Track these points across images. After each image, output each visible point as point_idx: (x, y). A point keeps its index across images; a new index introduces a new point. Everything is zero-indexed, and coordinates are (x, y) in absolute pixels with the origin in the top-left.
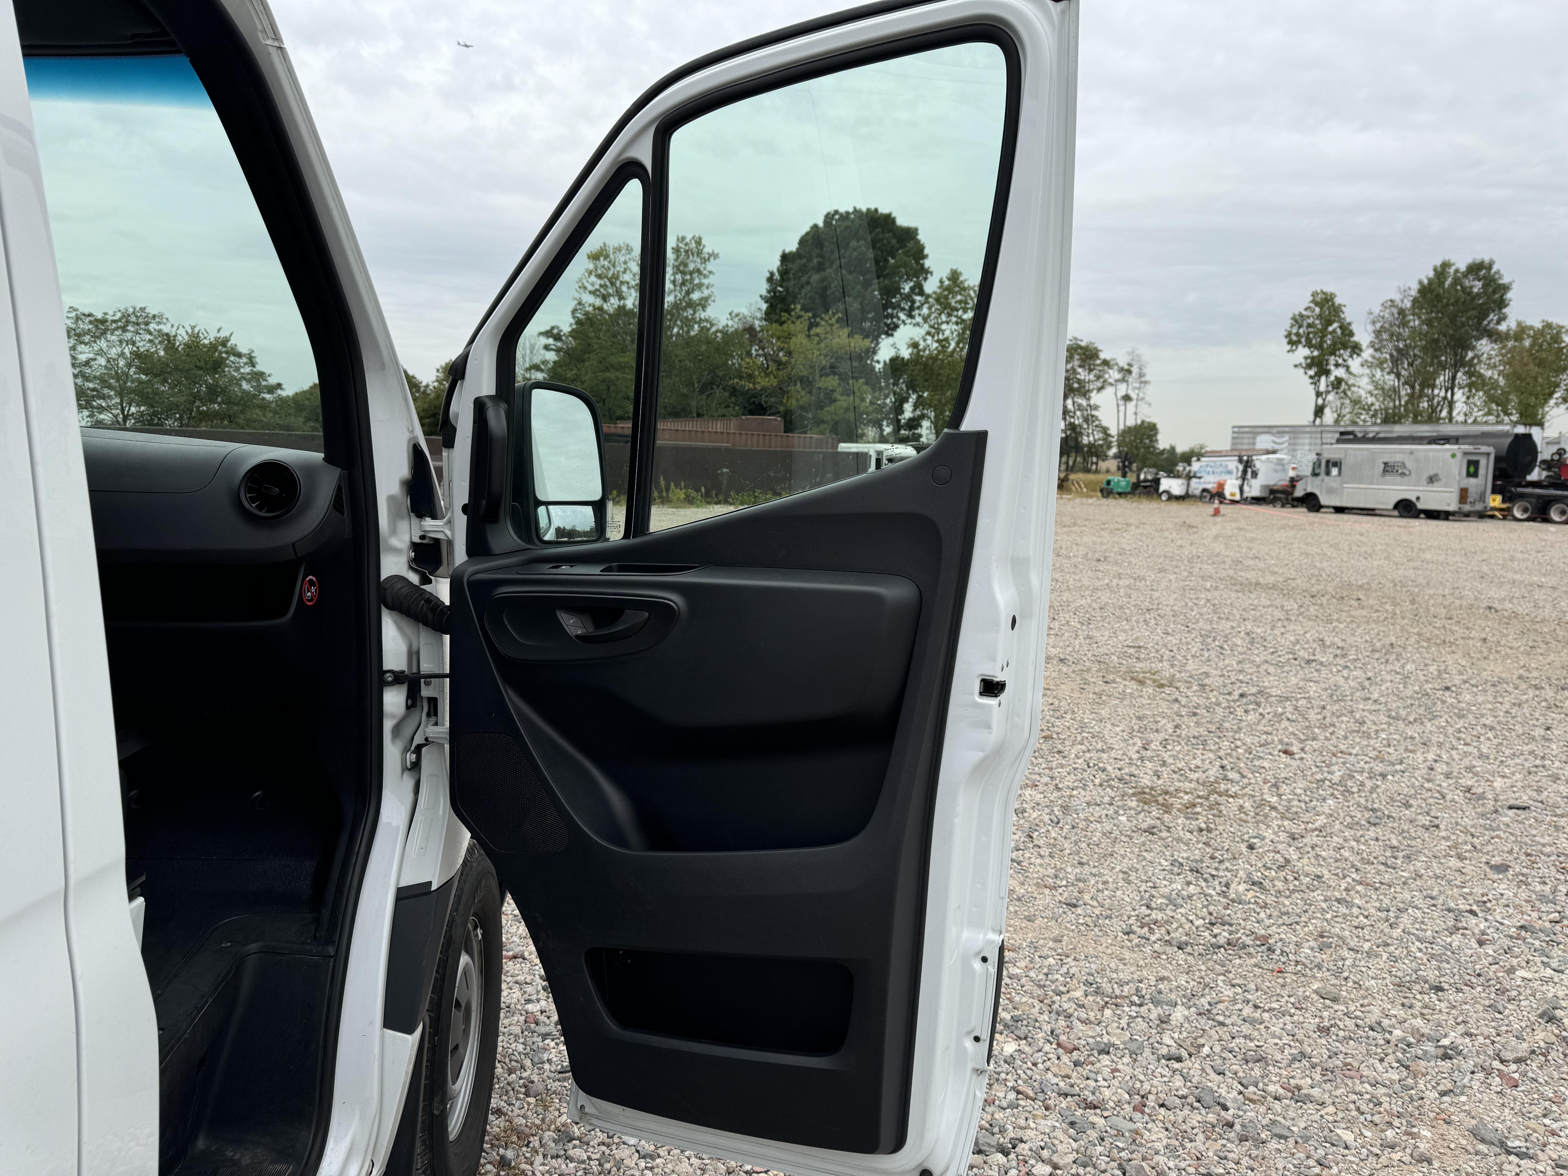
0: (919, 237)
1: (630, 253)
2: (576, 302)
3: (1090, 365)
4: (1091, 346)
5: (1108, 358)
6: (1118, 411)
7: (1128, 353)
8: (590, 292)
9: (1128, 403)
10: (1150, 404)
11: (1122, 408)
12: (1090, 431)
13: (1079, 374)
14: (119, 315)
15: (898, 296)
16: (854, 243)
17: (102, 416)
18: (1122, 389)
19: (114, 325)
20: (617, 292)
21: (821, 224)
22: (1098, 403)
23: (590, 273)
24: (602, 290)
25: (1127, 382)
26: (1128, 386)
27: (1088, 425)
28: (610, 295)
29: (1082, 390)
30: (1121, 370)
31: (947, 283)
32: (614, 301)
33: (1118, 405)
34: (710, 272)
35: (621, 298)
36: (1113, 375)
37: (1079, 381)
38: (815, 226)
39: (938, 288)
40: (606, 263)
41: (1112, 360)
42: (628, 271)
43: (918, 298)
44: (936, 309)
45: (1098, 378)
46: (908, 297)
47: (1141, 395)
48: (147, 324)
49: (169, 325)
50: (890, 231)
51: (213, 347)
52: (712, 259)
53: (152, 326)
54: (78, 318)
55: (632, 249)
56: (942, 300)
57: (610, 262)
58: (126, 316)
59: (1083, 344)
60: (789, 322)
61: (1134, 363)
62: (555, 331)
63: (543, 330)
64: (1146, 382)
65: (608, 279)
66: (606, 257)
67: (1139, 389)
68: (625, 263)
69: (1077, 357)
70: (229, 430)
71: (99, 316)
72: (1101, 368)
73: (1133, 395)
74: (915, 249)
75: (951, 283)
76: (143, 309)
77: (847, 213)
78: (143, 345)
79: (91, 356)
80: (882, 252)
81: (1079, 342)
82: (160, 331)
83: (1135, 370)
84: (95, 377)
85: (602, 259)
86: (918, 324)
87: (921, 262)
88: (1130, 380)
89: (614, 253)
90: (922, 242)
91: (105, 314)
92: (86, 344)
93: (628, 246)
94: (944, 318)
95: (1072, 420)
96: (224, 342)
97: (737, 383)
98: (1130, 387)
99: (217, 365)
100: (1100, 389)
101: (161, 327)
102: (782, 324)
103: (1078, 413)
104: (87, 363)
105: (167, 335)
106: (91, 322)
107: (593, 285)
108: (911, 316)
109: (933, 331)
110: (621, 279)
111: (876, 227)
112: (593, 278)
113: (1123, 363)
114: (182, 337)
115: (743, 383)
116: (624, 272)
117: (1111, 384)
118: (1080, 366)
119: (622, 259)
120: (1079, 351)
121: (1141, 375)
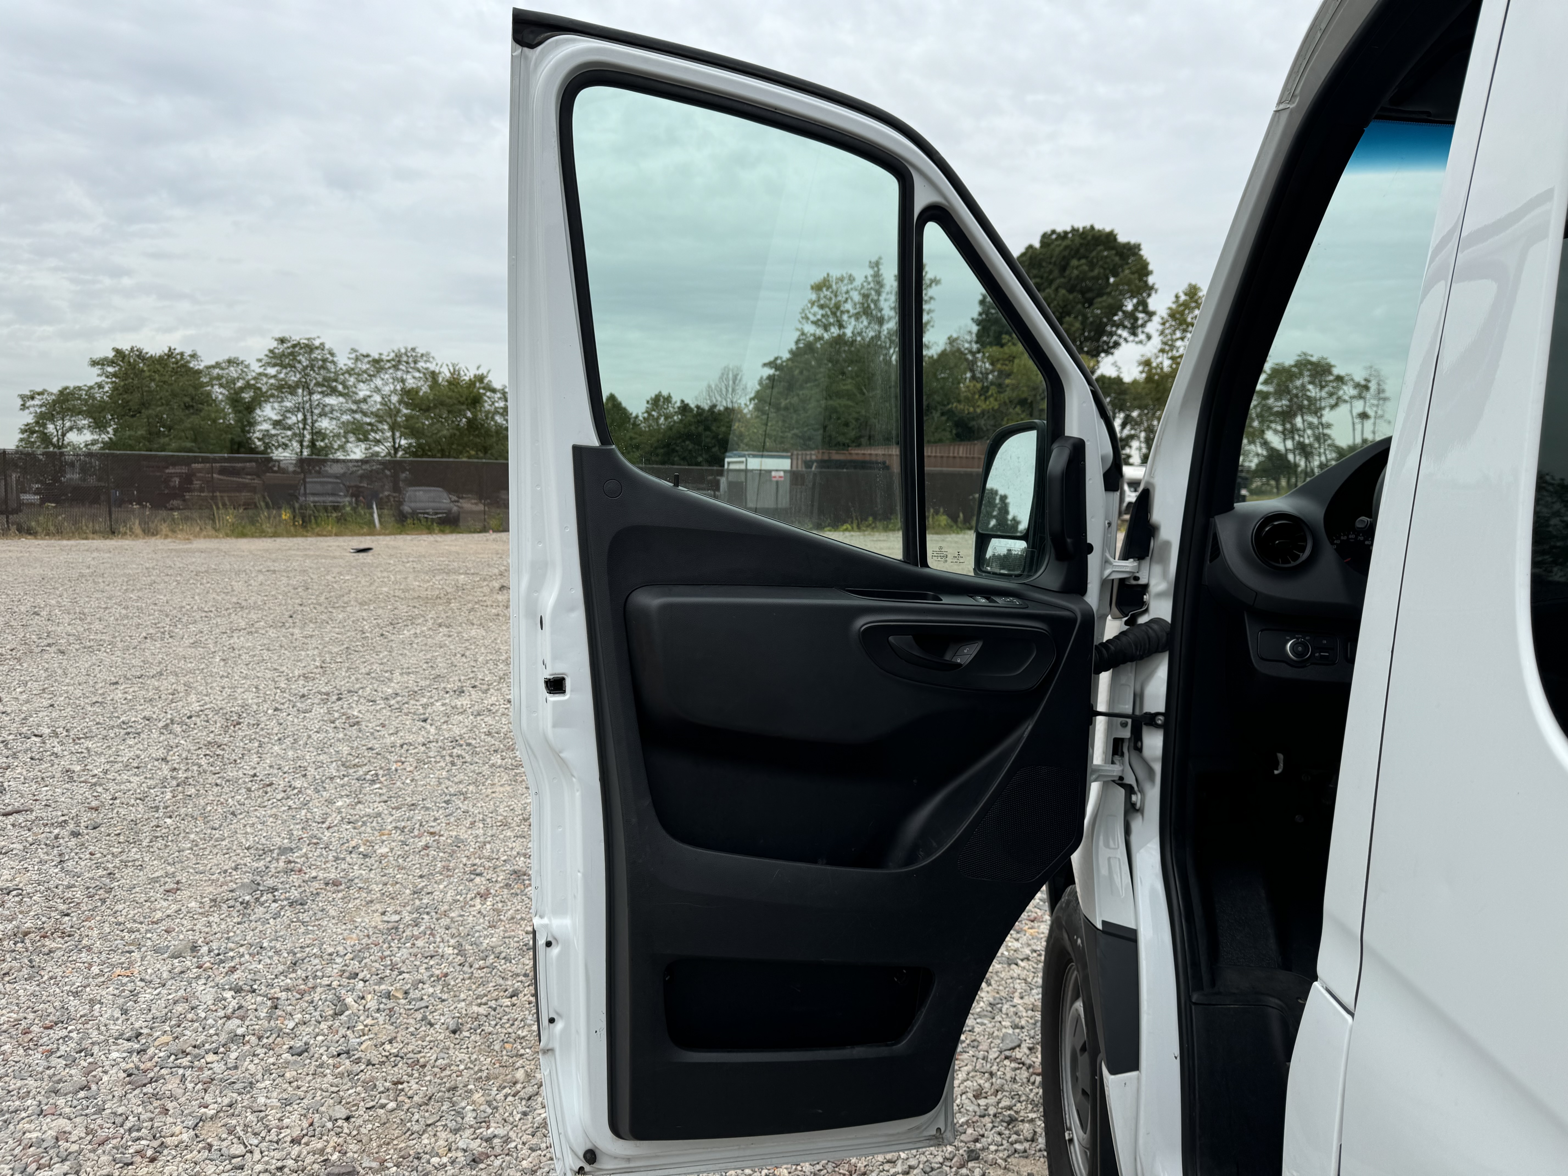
0: (1142, 253)
1: (851, 283)
2: (798, 333)
3: (1320, 382)
4: (1323, 362)
5: (1342, 373)
6: (1354, 429)
7: (1366, 368)
8: (813, 322)
9: (1365, 422)
10: (1389, 422)
11: (1358, 427)
12: (1322, 450)
13: (1309, 390)
14: (392, 355)
15: (1120, 314)
16: (1074, 262)
17: (377, 449)
18: (1359, 407)
19: (388, 365)
20: (838, 321)
21: (1037, 245)
22: (1331, 422)
23: (813, 304)
24: (824, 320)
25: (1364, 398)
26: (1365, 403)
27: (1320, 444)
28: (831, 324)
29: (1313, 407)
30: (1357, 385)
31: (1183, 298)
32: (835, 331)
33: (1354, 424)
34: (931, 298)
35: (841, 326)
36: (1348, 391)
37: (1309, 398)
38: (1030, 247)
39: (1174, 303)
40: (828, 293)
41: (1347, 375)
42: (849, 301)
43: (1141, 315)
44: (1171, 326)
45: (1331, 394)
46: (1132, 316)
47: (1380, 412)
48: (415, 362)
49: (434, 363)
50: (1112, 248)
51: (472, 383)
52: (933, 285)
53: (421, 365)
54: (357, 359)
55: (854, 279)
56: (1178, 316)
57: (832, 292)
58: (399, 356)
59: (1314, 359)
60: (1010, 344)
61: (1372, 378)
62: (779, 362)
63: (767, 361)
64: (1385, 399)
65: (830, 309)
66: (829, 287)
67: (1377, 406)
68: (847, 292)
69: (1306, 373)
70: (484, 461)
71: (377, 357)
72: (1335, 384)
73: (1371, 412)
74: (1139, 266)
75: (1187, 298)
76: (413, 350)
77: (1066, 233)
78: (411, 383)
79: (368, 393)
80: (1105, 269)
81: (1309, 358)
82: (427, 369)
83: (1373, 386)
84: (372, 413)
85: (824, 289)
86: (1141, 342)
87: (1145, 279)
88: (1368, 396)
89: (836, 283)
90: (1144, 258)
91: (381, 354)
92: (363, 382)
93: (850, 276)
94: (1178, 334)
95: (1302, 439)
96: (481, 378)
97: (956, 407)
98: (1368, 404)
99: (475, 401)
100: (1333, 407)
101: (428, 365)
102: (1002, 346)
103: (1309, 432)
104: (365, 400)
105: (433, 373)
106: (369, 362)
107: (814, 315)
108: (1134, 334)
109: (1167, 348)
110: (842, 308)
111: (1098, 245)
112: (815, 309)
113: (1359, 378)
114: (446, 373)
115: (962, 407)
116: (846, 301)
117: (1345, 401)
118: (1310, 383)
119: (844, 289)
120: (1309, 367)
121: (1380, 391)
